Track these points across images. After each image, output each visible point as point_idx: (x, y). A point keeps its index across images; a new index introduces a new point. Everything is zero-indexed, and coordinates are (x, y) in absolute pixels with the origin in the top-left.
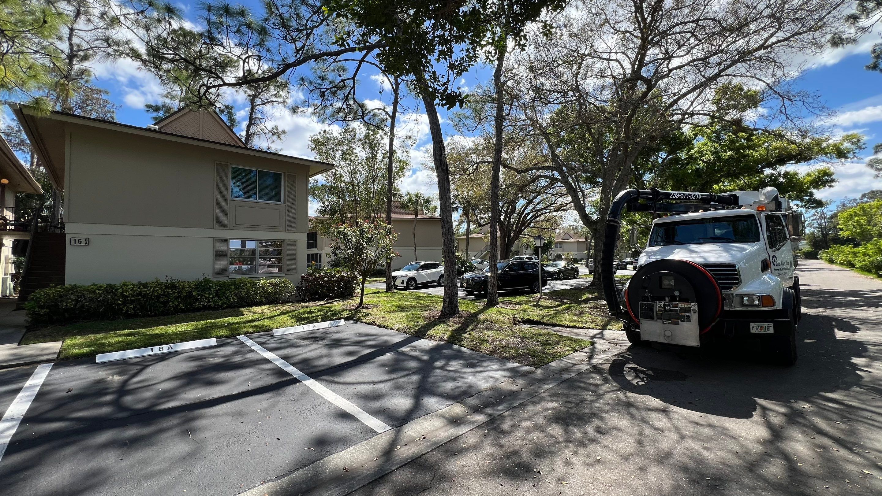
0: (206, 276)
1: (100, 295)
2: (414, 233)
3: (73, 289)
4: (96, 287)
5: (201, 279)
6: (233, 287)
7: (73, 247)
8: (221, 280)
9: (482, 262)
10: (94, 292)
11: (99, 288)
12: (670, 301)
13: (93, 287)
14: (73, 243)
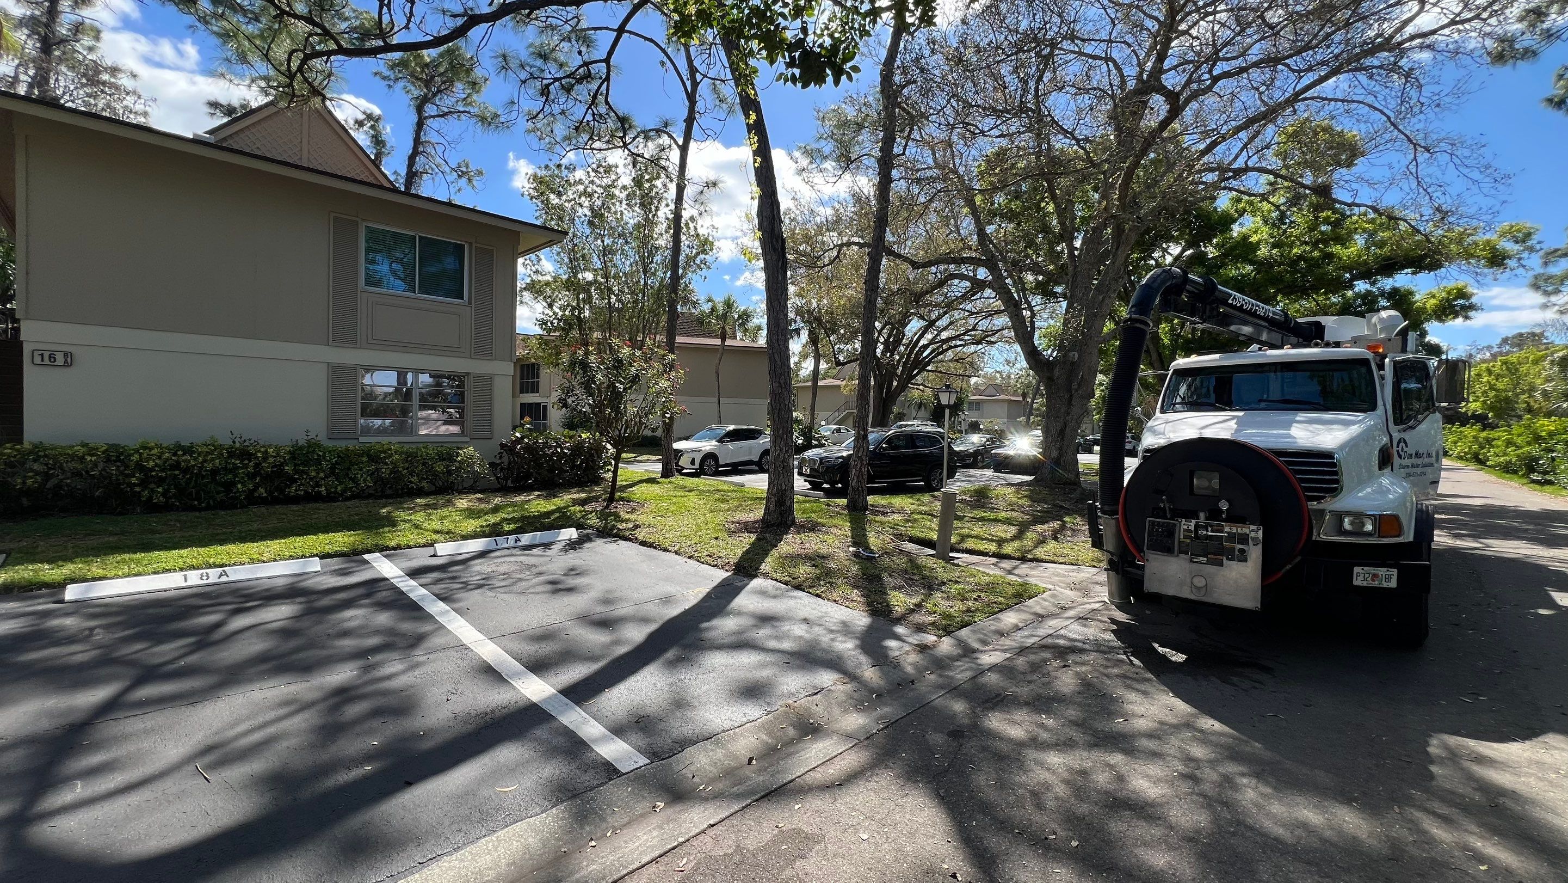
0: (312, 435)
1: (96, 465)
2: (717, 373)
3: (38, 451)
4: (84, 449)
5: (302, 442)
6: (365, 459)
7: (37, 368)
8: (341, 445)
9: (838, 431)
10: (82, 459)
11: (92, 451)
12: (1207, 519)
13: (80, 450)
14: (38, 360)
